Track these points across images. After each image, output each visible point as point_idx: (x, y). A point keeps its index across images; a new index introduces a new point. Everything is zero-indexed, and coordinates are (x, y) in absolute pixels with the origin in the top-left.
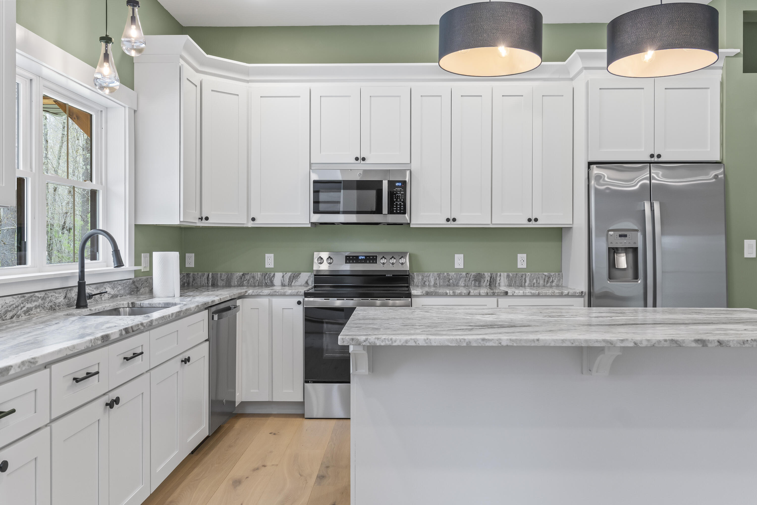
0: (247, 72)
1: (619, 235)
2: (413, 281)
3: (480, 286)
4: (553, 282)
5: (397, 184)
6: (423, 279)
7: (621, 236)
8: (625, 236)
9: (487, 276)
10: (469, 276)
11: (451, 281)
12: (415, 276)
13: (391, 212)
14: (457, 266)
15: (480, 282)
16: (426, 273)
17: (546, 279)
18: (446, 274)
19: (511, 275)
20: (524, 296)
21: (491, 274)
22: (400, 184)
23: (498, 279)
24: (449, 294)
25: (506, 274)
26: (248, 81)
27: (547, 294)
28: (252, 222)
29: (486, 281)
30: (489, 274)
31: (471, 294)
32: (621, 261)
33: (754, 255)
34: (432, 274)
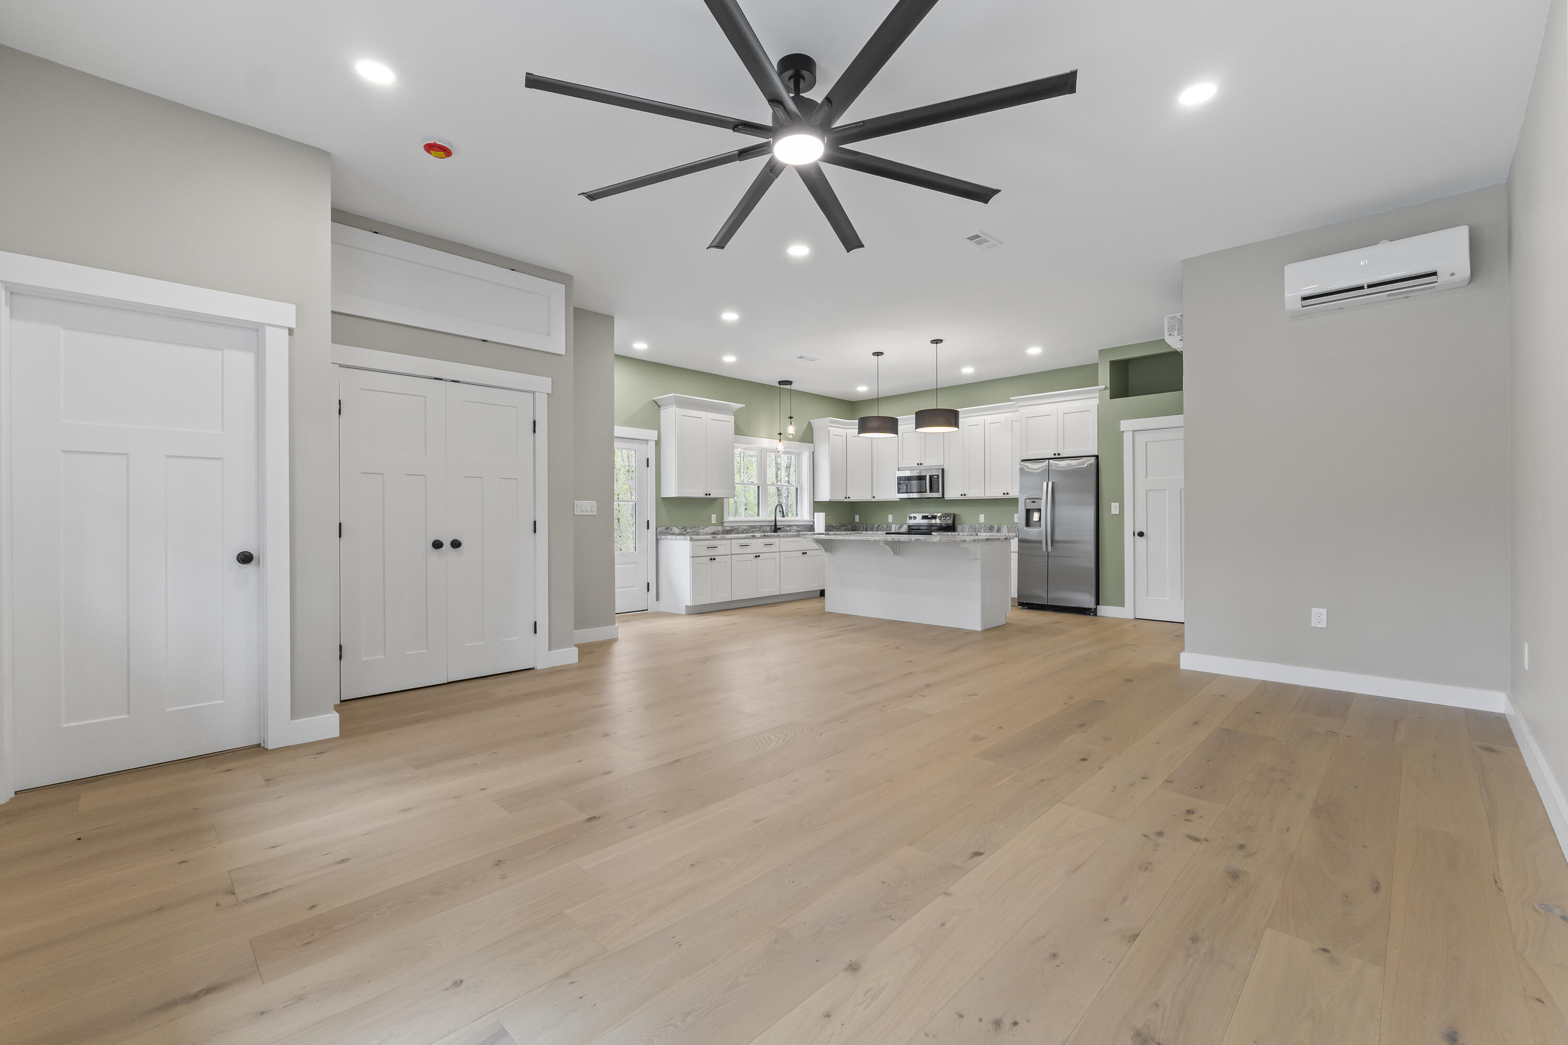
6: (961, 528)
7: (1032, 502)
8: (1035, 502)
12: (958, 525)
13: (931, 490)
16: (964, 524)
18: (974, 526)
22: (936, 477)
23: (1002, 528)
28: (874, 498)
30: (997, 526)
32: (1036, 517)
33: (1118, 513)
34: (967, 526)
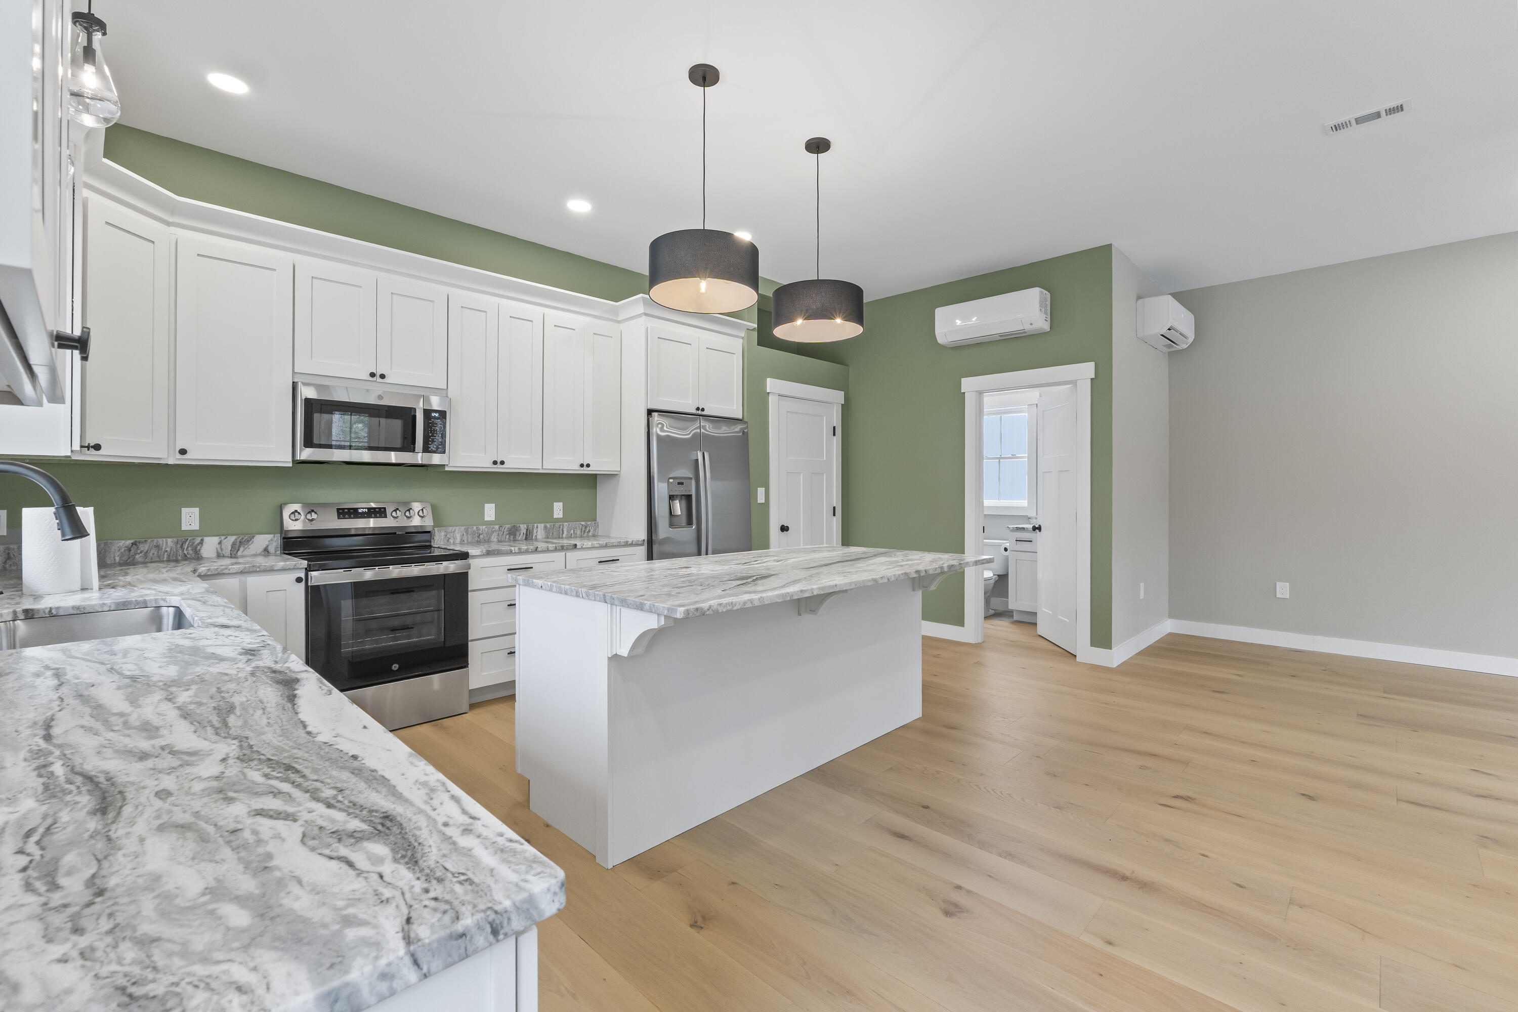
0: (173, 209)
1: (678, 483)
2: (433, 539)
3: (515, 540)
4: (589, 531)
5: (434, 414)
6: (446, 535)
8: (682, 484)
9: (523, 528)
10: (503, 529)
11: (481, 536)
13: (426, 449)
14: (487, 518)
15: (515, 535)
16: (450, 528)
17: (583, 529)
18: (475, 528)
19: (548, 525)
20: (593, 548)
21: (528, 527)
22: (437, 415)
23: (535, 531)
24: (513, 552)
25: (543, 525)
26: (168, 224)
27: (614, 545)
28: (179, 456)
29: (522, 533)
30: (525, 526)
31: (539, 549)
33: (764, 501)
34: (457, 528)
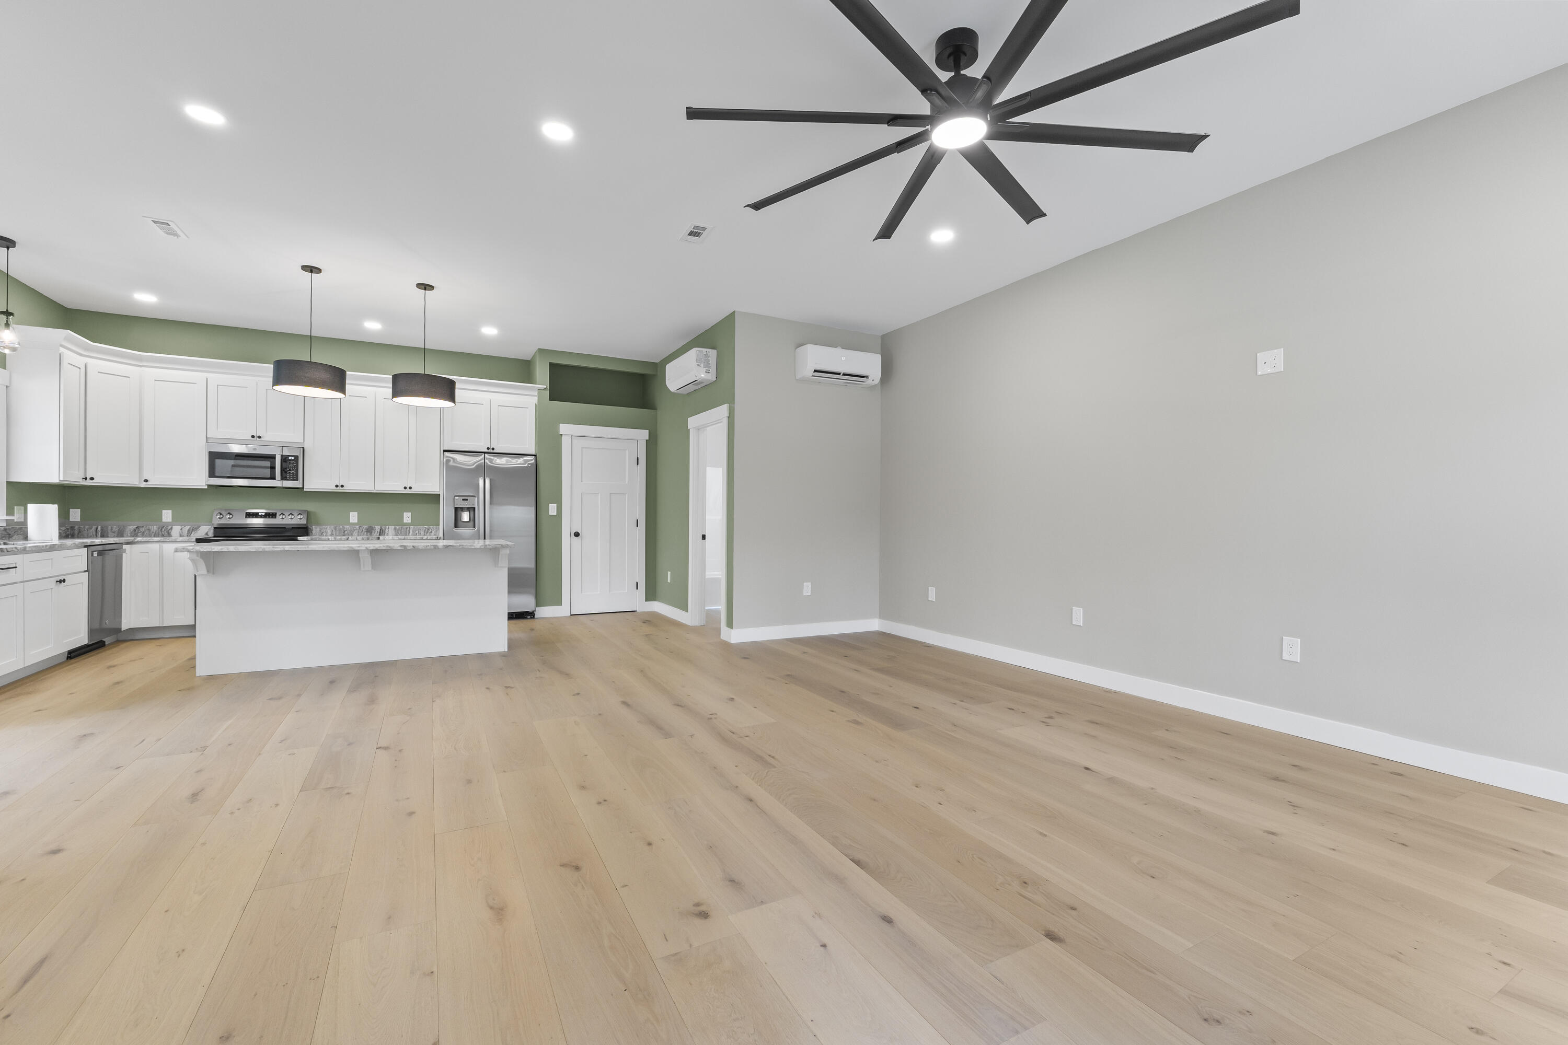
0: (140, 359)
2: (310, 531)
3: (370, 535)
4: (431, 532)
5: (290, 458)
6: (320, 531)
7: (463, 500)
8: (467, 500)
9: (378, 528)
10: (362, 528)
11: (346, 532)
12: (314, 528)
14: (351, 521)
15: (371, 533)
16: (324, 526)
17: (426, 530)
18: (341, 527)
19: (397, 527)
21: (381, 527)
22: (293, 458)
23: (387, 531)
25: (393, 527)
26: (141, 366)
28: (145, 483)
29: (376, 532)
30: (379, 527)
32: (465, 516)
33: (555, 514)
34: (329, 527)
